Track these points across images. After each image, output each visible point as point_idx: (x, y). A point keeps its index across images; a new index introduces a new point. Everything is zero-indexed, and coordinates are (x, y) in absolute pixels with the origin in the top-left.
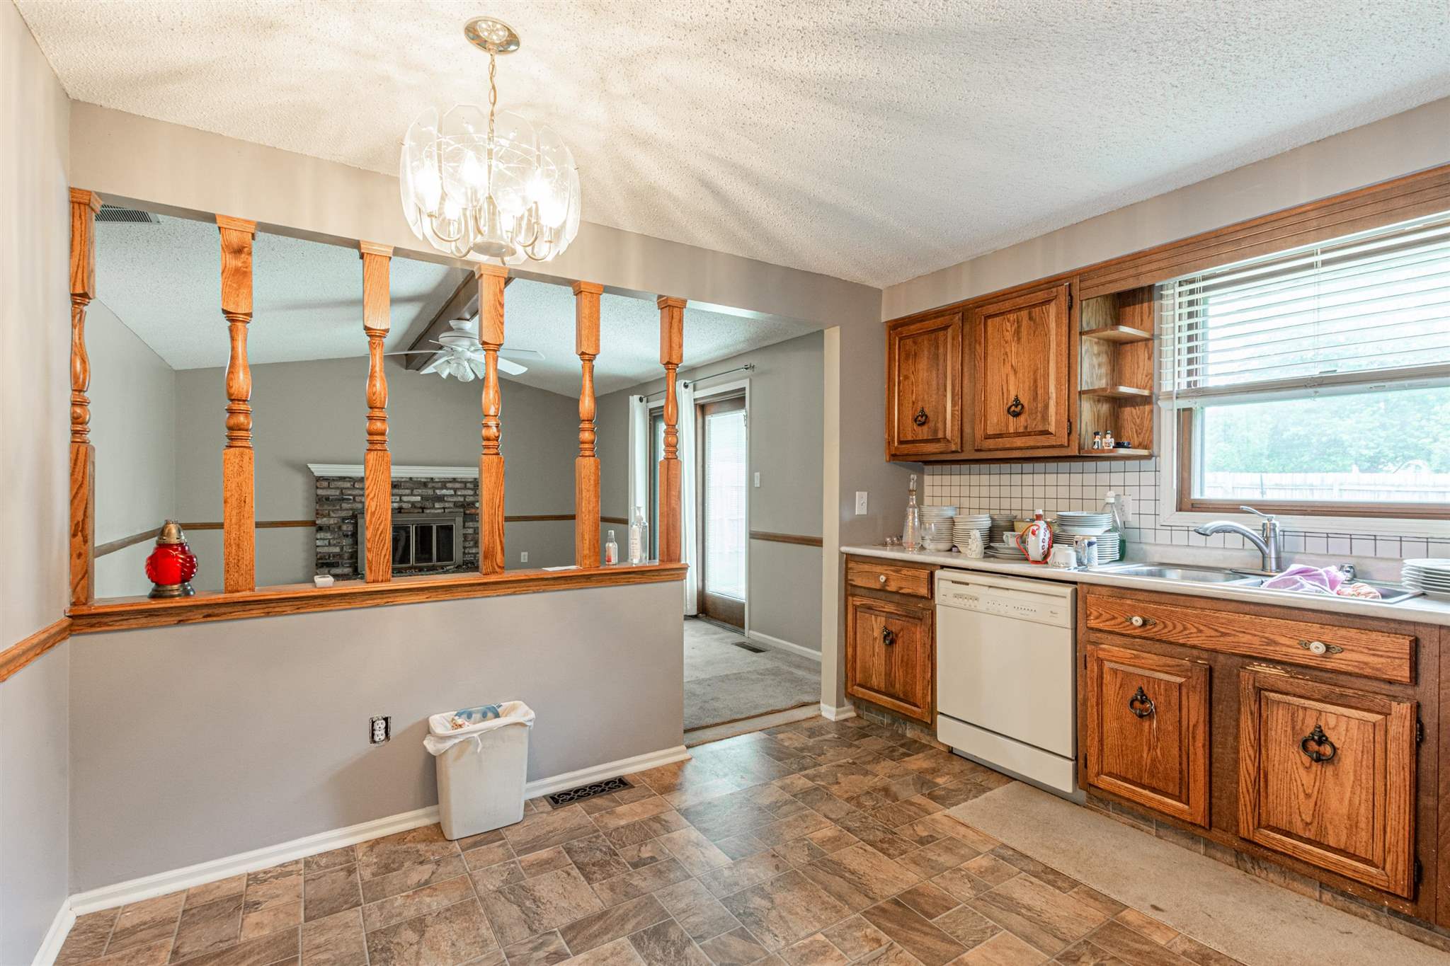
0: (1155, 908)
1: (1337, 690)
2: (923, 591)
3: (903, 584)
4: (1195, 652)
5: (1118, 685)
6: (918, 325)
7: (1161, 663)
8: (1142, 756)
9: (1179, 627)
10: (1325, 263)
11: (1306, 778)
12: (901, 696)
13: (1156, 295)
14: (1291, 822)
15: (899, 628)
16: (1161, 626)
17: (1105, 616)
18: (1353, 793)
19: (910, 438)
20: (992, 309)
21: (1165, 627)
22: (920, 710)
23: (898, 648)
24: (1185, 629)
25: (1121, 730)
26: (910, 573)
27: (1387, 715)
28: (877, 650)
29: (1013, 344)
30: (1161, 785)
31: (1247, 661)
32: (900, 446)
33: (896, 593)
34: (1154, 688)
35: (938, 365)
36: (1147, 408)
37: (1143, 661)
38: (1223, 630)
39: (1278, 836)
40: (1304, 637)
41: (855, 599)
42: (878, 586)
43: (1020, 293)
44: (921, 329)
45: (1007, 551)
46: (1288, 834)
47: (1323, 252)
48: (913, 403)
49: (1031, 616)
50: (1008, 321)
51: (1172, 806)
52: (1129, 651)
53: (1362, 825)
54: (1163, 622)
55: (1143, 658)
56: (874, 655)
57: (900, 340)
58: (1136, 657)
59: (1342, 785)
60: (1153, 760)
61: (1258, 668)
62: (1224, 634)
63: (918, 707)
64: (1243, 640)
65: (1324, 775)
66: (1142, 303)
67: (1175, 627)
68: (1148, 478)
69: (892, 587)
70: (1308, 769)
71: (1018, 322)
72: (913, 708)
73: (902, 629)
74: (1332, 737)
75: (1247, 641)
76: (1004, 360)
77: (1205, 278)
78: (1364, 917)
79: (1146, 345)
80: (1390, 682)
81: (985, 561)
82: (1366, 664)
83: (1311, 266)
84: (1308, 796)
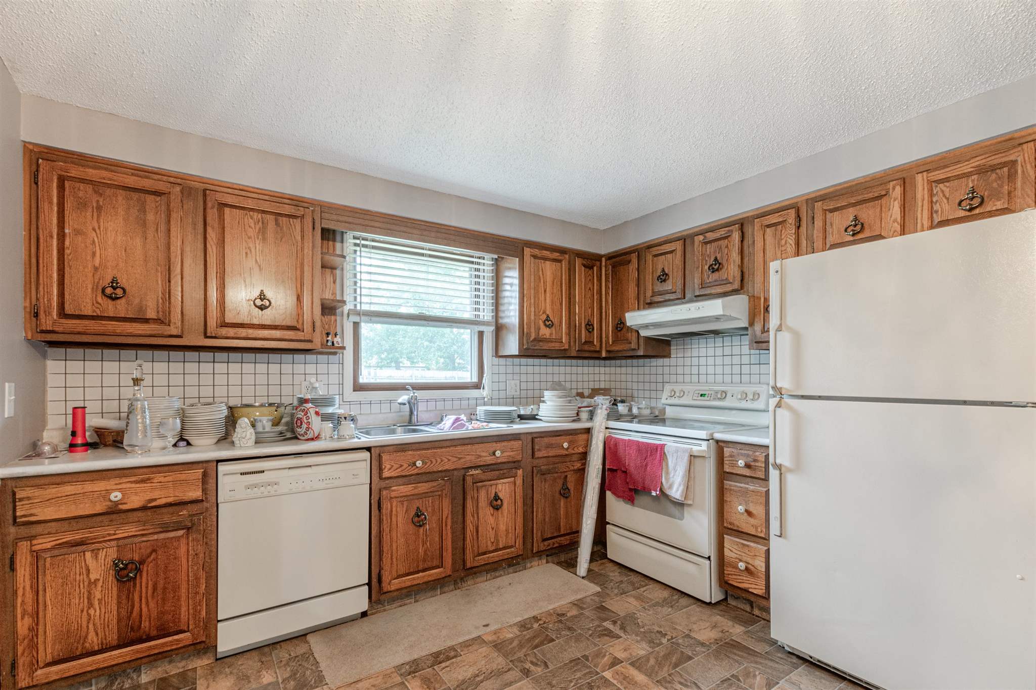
0: (485, 626)
1: (502, 472)
2: (197, 494)
3: (156, 494)
4: (443, 474)
5: (404, 512)
6: (105, 174)
7: (429, 487)
8: (419, 552)
9: (439, 461)
10: (430, 256)
11: (491, 520)
12: (154, 633)
13: (338, 237)
14: (487, 546)
15: (149, 551)
16: (430, 463)
17: (396, 466)
18: (507, 518)
19: (88, 311)
20: (230, 200)
21: (432, 463)
22: (188, 634)
23: (145, 580)
24: (442, 461)
25: (406, 541)
26: (170, 479)
27: (514, 477)
28: (98, 595)
29: (257, 242)
30: (429, 564)
31: (466, 470)
32: (63, 321)
33: (144, 508)
34: (426, 504)
35: (144, 232)
36: (333, 317)
37: (420, 489)
38: (459, 456)
39: (482, 557)
40: (492, 450)
41: (34, 542)
42: (99, 508)
43: (261, 197)
44: (110, 180)
46: (485, 553)
47: (430, 250)
48: (96, 269)
49: (337, 483)
50: (252, 218)
51: (436, 573)
52: (410, 486)
53: (510, 531)
54: (431, 461)
55: (419, 487)
56: (91, 605)
57: (62, 181)
58: (415, 488)
59: (504, 516)
60: (425, 552)
61: (471, 473)
62: (460, 459)
63: (184, 632)
64: (468, 459)
65: (498, 515)
66: (328, 240)
67: (436, 462)
68: (334, 368)
69: (135, 501)
70: (492, 515)
71: (263, 223)
72: (176, 637)
73: (154, 551)
74: (501, 495)
75: (470, 460)
76: (246, 253)
77: (373, 241)
78: (501, 576)
79: (332, 272)
80: (514, 462)
81: (256, 448)
82: (510, 456)
83: (422, 255)
84: (493, 529)
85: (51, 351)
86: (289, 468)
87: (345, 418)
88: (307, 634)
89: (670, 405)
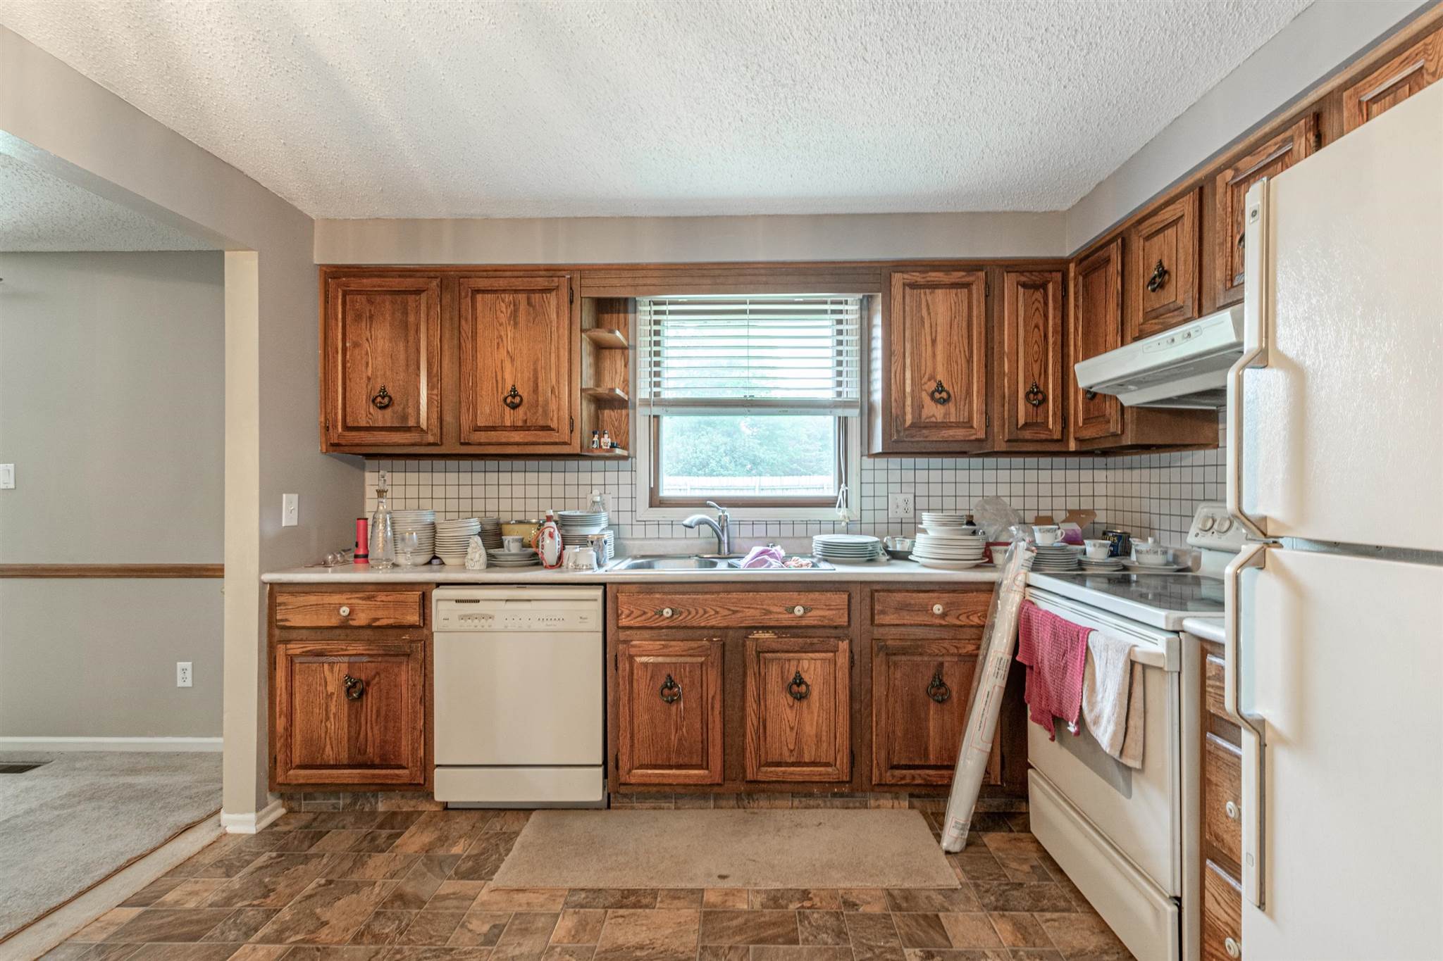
0: (722, 877)
1: (808, 640)
2: (414, 618)
3: (379, 614)
4: (711, 632)
5: (649, 678)
6: (376, 281)
7: (686, 648)
8: (670, 739)
9: (701, 612)
10: (752, 312)
11: (789, 715)
12: (377, 761)
13: (630, 308)
14: (781, 754)
15: (373, 673)
16: (686, 613)
17: (637, 613)
18: (819, 716)
19: (363, 423)
20: (482, 283)
21: (690, 613)
22: (406, 772)
23: (371, 700)
24: (705, 612)
25: (652, 719)
26: (389, 598)
27: (835, 652)
28: (333, 709)
29: (509, 329)
30: (686, 760)
31: (749, 631)
32: (346, 433)
33: (369, 627)
34: (680, 671)
35: (407, 336)
36: (624, 412)
37: (671, 649)
38: (732, 608)
39: (773, 769)
40: (789, 604)
41: (289, 646)
42: (334, 622)
43: (516, 274)
44: (379, 286)
45: (510, 558)
46: (779, 764)
47: (751, 303)
48: (369, 379)
49: (559, 626)
50: (503, 301)
51: (695, 775)
52: (658, 643)
53: (824, 738)
54: (688, 610)
55: (671, 646)
56: (328, 719)
57: (345, 294)
58: (665, 647)
59: (812, 713)
60: (680, 740)
61: (756, 636)
62: (735, 612)
63: (404, 768)
64: (748, 614)
65: (801, 707)
66: (619, 313)
67: (697, 613)
68: (625, 477)
69: (362, 619)
70: (791, 707)
71: (514, 305)
72: (397, 772)
73: (378, 673)
74: (806, 678)
75: (750, 615)
76: (498, 344)
77: (671, 303)
78: (818, 807)
79: (623, 353)
80: (836, 627)
81: (487, 572)
82: (824, 617)
83: (744, 312)
84: (792, 729)
85: (368, 463)
86: (507, 600)
87: (592, 542)
88: (535, 810)
89: (1210, 549)
